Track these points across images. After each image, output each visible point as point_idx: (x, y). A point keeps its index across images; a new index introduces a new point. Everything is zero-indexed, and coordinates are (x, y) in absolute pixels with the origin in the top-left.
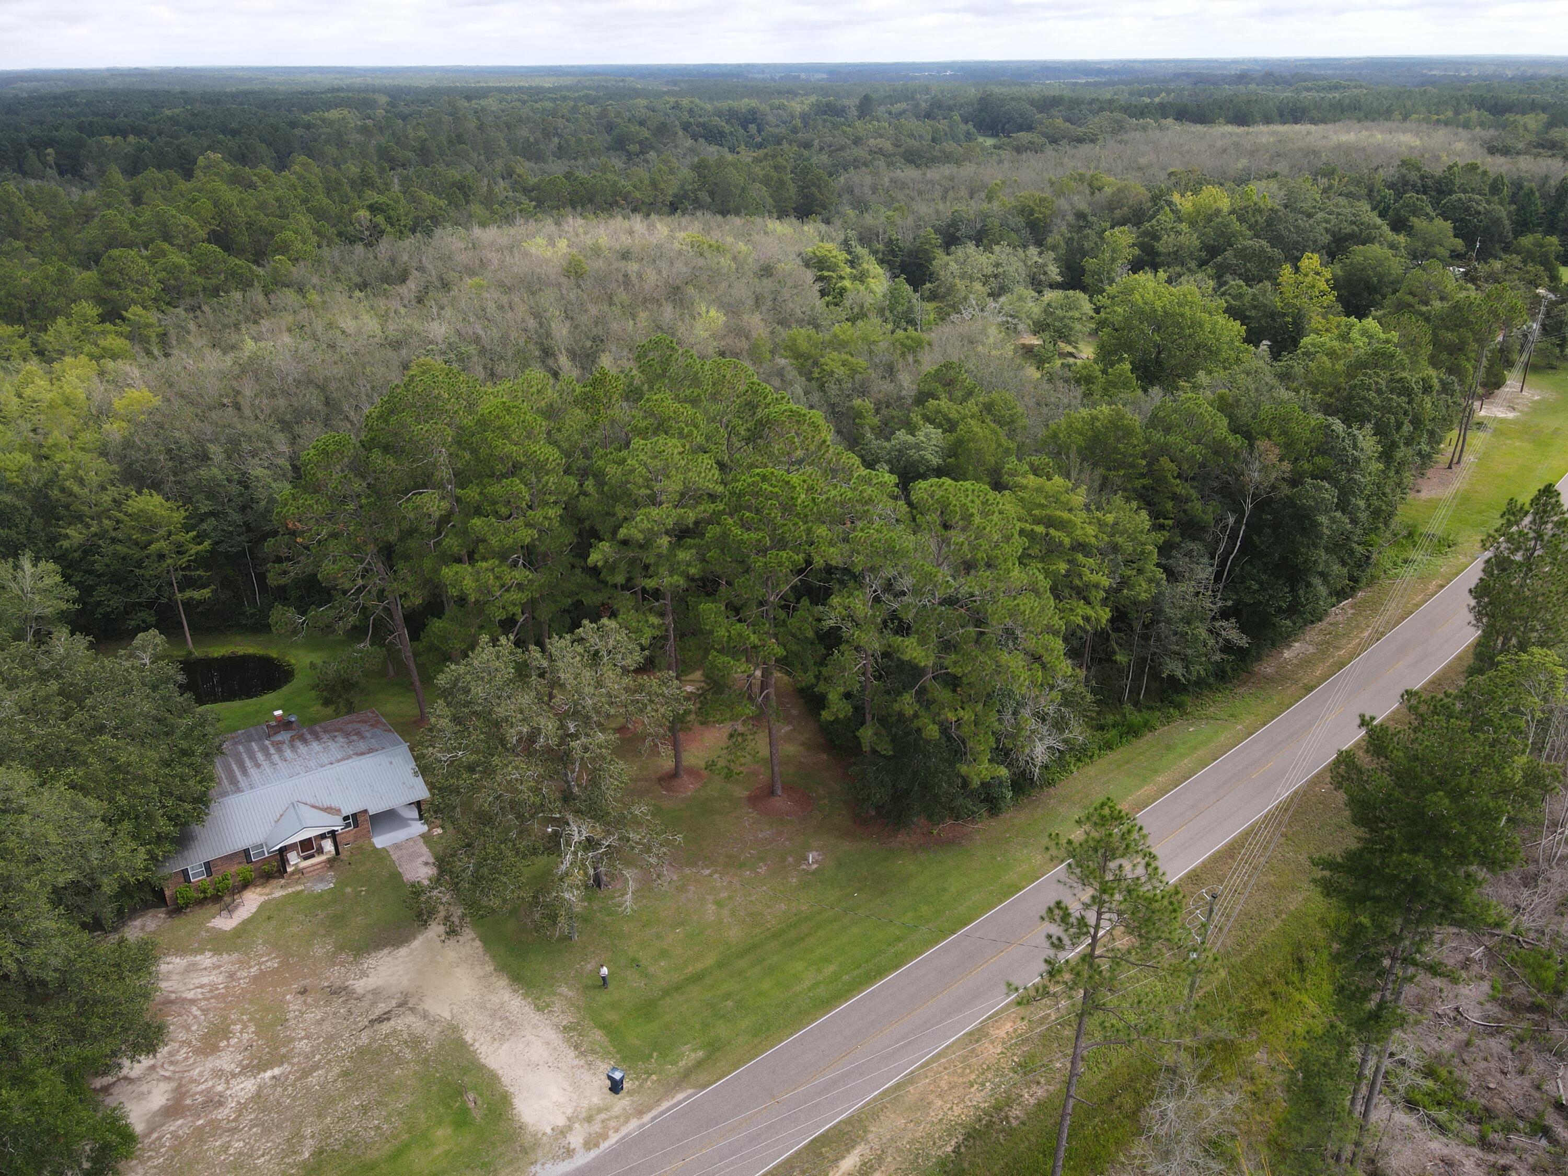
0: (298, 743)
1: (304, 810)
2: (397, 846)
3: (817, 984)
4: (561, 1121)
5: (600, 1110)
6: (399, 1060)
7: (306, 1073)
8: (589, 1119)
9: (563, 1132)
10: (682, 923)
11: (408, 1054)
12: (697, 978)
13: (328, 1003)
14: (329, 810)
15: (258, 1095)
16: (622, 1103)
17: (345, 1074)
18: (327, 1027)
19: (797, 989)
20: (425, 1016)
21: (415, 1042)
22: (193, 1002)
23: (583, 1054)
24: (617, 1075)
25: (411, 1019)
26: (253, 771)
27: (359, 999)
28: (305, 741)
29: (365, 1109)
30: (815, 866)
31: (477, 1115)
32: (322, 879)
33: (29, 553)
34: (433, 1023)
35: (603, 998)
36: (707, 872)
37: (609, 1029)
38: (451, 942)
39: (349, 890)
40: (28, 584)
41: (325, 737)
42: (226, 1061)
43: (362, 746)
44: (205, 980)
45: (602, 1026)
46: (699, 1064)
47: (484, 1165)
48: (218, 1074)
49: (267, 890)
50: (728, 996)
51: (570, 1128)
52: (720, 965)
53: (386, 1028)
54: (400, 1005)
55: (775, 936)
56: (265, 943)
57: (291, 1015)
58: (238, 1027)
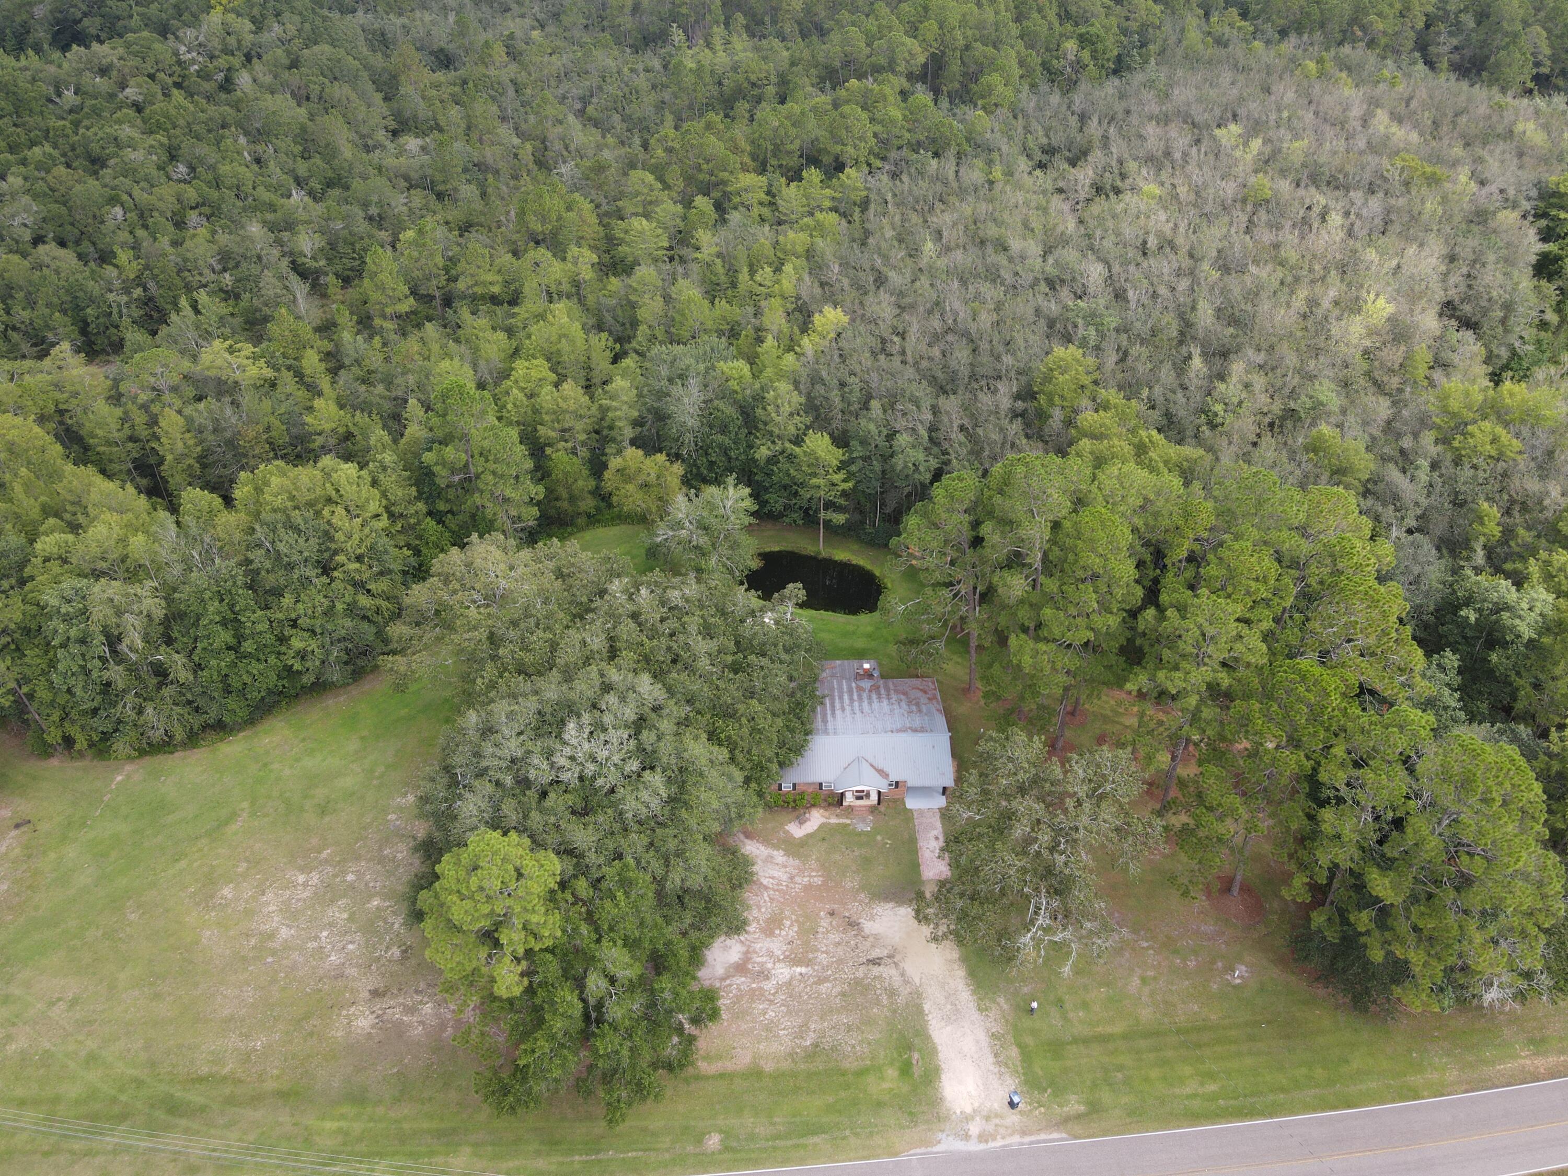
0: (874, 696)
1: (865, 765)
2: (921, 812)
3: (1195, 1096)
4: (968, 1110)
5: (997, 1116)
6: (878, 1002)
7: (821, 981)
8: (987, 1118)
9: (968, 1118)
10: (1107, 985)
11: (885, 1000)
12: (1103, 1039)
13: (845, 931)
14: (882, 773)
15: (789, 983)
17: (843, 994)
18: (840, 951)
19: (1177, 1091)
20: (903, 975)
21: (892, 993)
22: (766, 888)
23: (998, 1063)
25: (893, 972)
26: (838, 713)
27: (865, 938)
28: (879, 697)
29: (849, 1029)
30: (1238, 981)
31: (917, 1071)
32: (864, 821)
34: (907, 983)
36: (1145, 944)
37: (1021, 1046)
39: (879, 838)
41: (894, 697)
42: (777, 946)
43: (917, 721)
44: (776, 874)
45: (1019, 1045)
46: (1079, 1117)
47: (911, 1113)
48: (770, 954)
49: (827, 814)
50: (1120, 1068)
51: (973, 1118)
52: (1125, 1037)
53: (876, 970)
54: (889, 957)
55: (1179, 1032)
56: (817, 859)
57: (821, 930)
58: (788, 923)
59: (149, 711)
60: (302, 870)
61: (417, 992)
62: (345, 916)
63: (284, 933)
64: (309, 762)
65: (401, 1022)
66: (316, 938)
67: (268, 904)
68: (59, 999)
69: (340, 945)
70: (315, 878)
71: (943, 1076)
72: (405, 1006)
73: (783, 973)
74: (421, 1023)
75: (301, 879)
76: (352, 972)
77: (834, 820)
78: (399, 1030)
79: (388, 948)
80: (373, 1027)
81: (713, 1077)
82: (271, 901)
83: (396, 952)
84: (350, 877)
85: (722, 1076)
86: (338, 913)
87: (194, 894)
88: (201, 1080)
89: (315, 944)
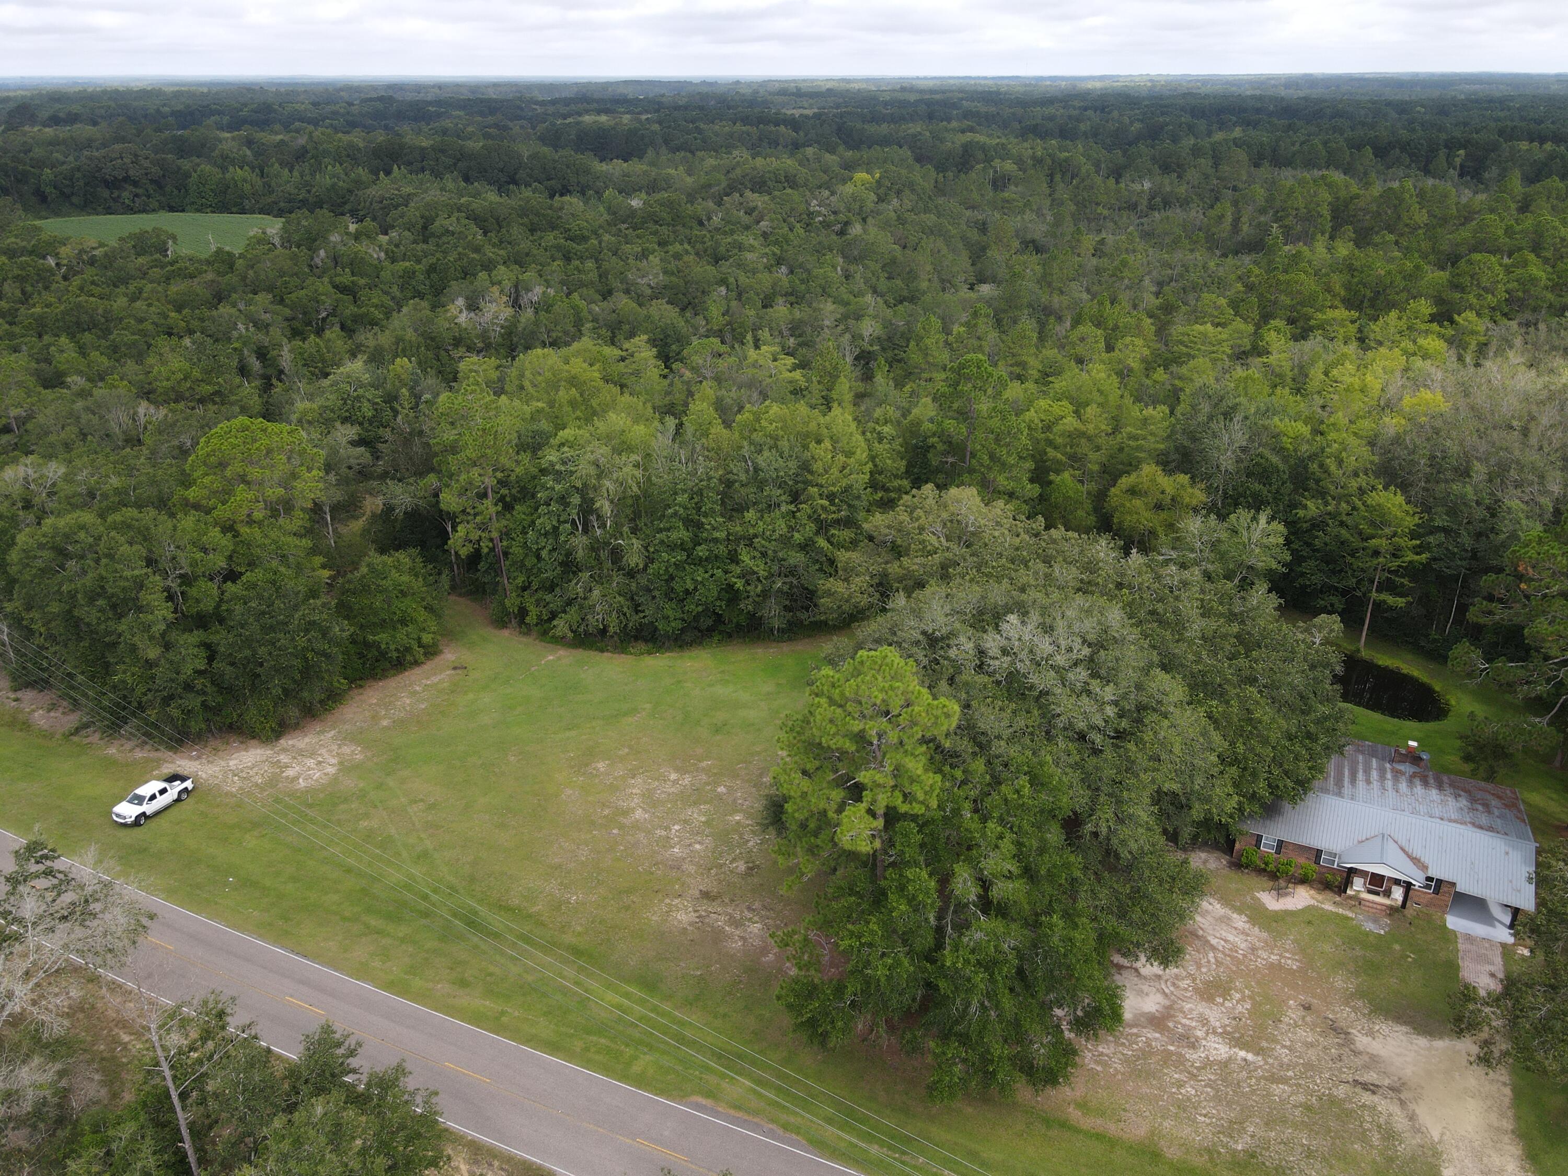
0: (1417, 782)
1: (1391, 847)
2: (1469, 938)
6: (1363, 1137)
7: (1274, 1079)
11: (1376, 1139)
13: (1324, 1034)
14: (1416, 861)
15: (1225, 1064)
17: (1308, 1108)
18: (1312, 1054)
20: (1412, 1117)
21: (1389, 1135)
22: (1213, 948)
25: (1395, 1109)
26: (1361, 784)
27: (1356, 1053)
28: (1426, 784)
29: (1309, 1154)
32: (1375, 921)
33: (1269, 511)
34: (1417, 1131)
38: (1480, 1070)
39: (1397, 947)
40: (1256, 536)
41: (1449, 790)
42: (1216, 1015)
43: (1484, 819)
44: (1231, 938)
48: (1204, 1021)
49: (1320, 897)
53: (1367, 1098)
54: (1392, 1089)
56: (1295, 941)
57: (1286, 1020)
58: (1238, 996)
59: (596, 593)
60: (677, 770)
61: (749, 908)
62: (703, 819)
63: (639, 814)
64: (720, 690)
65: (722, 931)
66: (667, 828)
67: (634, 787)
68: (422, 800)
69: (688, 842)
70: (687, 780)
72: (731, 916)
73: (1220, 1049)
74: (743, 939)
75: (673, 776)
76: (692, 869)
77: (1329, 907)
78: (718, 936)
79: (734, 860)
80: (691, 924)
81: (1087, 1134)
82: (637, 786)
83: (741, 866)
84: (722, 789)
85: (1099, 1137)
86: (698, 816)
87: (572, 758)
88: (509, 909)
89: (664, 833)
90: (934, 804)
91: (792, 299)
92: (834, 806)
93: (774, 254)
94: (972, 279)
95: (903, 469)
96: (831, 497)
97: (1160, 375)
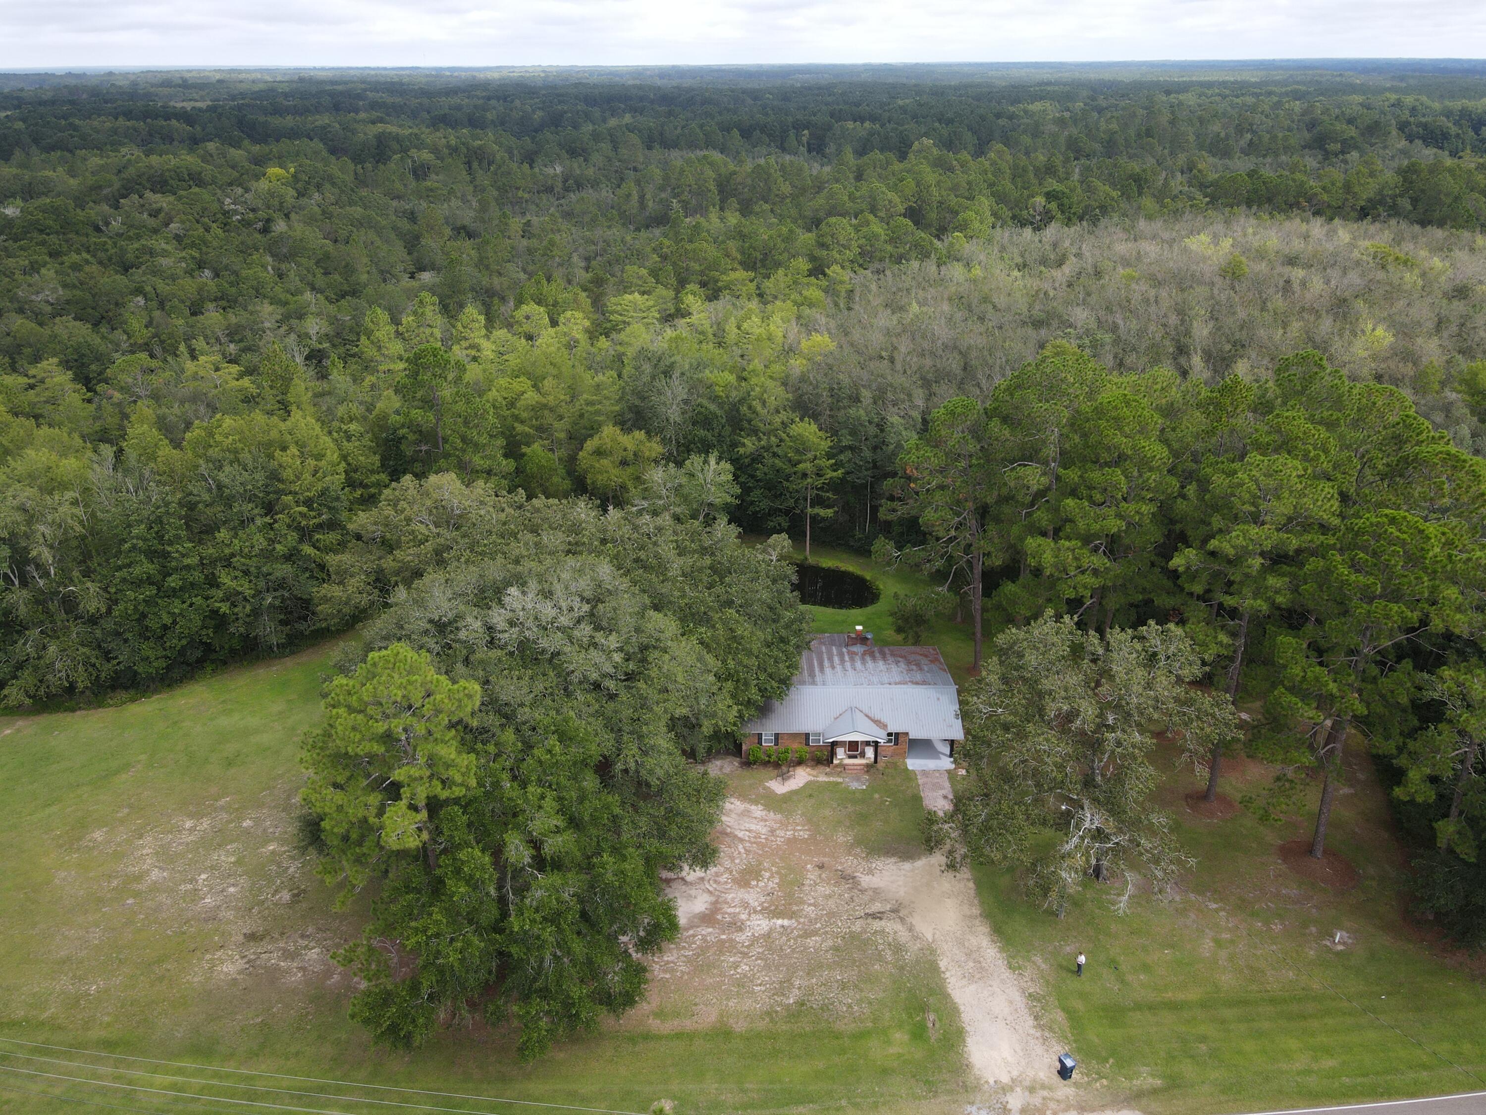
0: (868, 658)
1: (859, 716)
2: (925, 773)
3: (1308, 1072)
4: (1005, 1079)
5: (1043, 1087)
6: (880, 958)
7: (807, 934)
8: (1032, 1090)
9: (1005, 1089)
10: (1172, 946)
11: (889, 956)
12: (1174, 1006)
13: (837, 884)
14: (878, 723)
15: (768, 935)
16: (1065, 1090)
17: (836, 949)
18: (831, 904)
19: (1284, 1066)
20: (910, 930)
21: (898, 948)
22: (741, 840)
23: (1040, 1027)
24: (1069, 1063)
25: (898, 927)
26: (828, 670)
27: (863, 891)
28: (874, 658)
29: (843, 986)
30: (1340, 947)
31: (934, 1035)
32: (858, 779)
33: (716, 453)
34: (916, 938)
35: (1073, 984)
36: (1214, 906)
37: (1071, 1014)
38: (950, 875)
39: (877, 796)
40: (710, 476)
41: (890, 659)
42: (753, 897)
43: (918, 677)
44: (753, 827)
45: (1065, 1009)
46: (1154, 1092)
47: (927, 1082)
48: (745, 905)
49: (814, 772)
50: (1203, 1039)
51: (1012, 1089)
52: (1204, 1005)
53: (877, 925)
54: (893, 911)
55: (1272, 1001)
56: (803, 815)
57: (807, 882)
58: (767, 874)
59: (52, 649)
60: (191, 816)
61: (303, 936)
62: (233, 859)
63: (155, 874)
64: (224, 722)
65: (277, 968)
66: (193, 880)
67: (143, 847)
69: (219, 888)
70: (206, 823)
71: (969, 1041)
72: (284, 950)
73: (761, 924)
74: (303, 969)
75: (189, 824)
76: (230, 915)
77: (823, 778)
78: (273, 975)
79: (276, 891)
80: (240, 972)
81: (667, 1037)
82: (147, 846)
83: (286, 896)
84: (247, 823)
85: (679, 1036)
86: (225, 858)
87: (60, 837)
88: (13, 1025)
89: (190, 887)
90: (473, 782)
91: (224, 303)
92: (374, 811)
93: (193, 258)
94: (412, 268)
95: (378, 464)
96: (308, 503)
97: (603, 343)
